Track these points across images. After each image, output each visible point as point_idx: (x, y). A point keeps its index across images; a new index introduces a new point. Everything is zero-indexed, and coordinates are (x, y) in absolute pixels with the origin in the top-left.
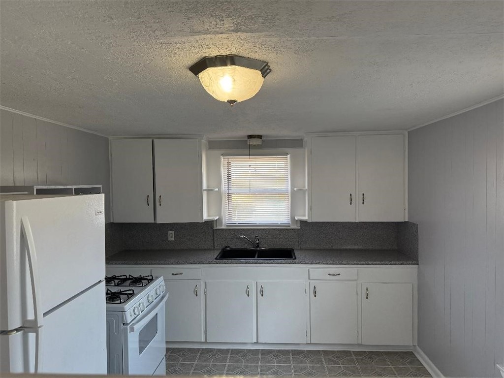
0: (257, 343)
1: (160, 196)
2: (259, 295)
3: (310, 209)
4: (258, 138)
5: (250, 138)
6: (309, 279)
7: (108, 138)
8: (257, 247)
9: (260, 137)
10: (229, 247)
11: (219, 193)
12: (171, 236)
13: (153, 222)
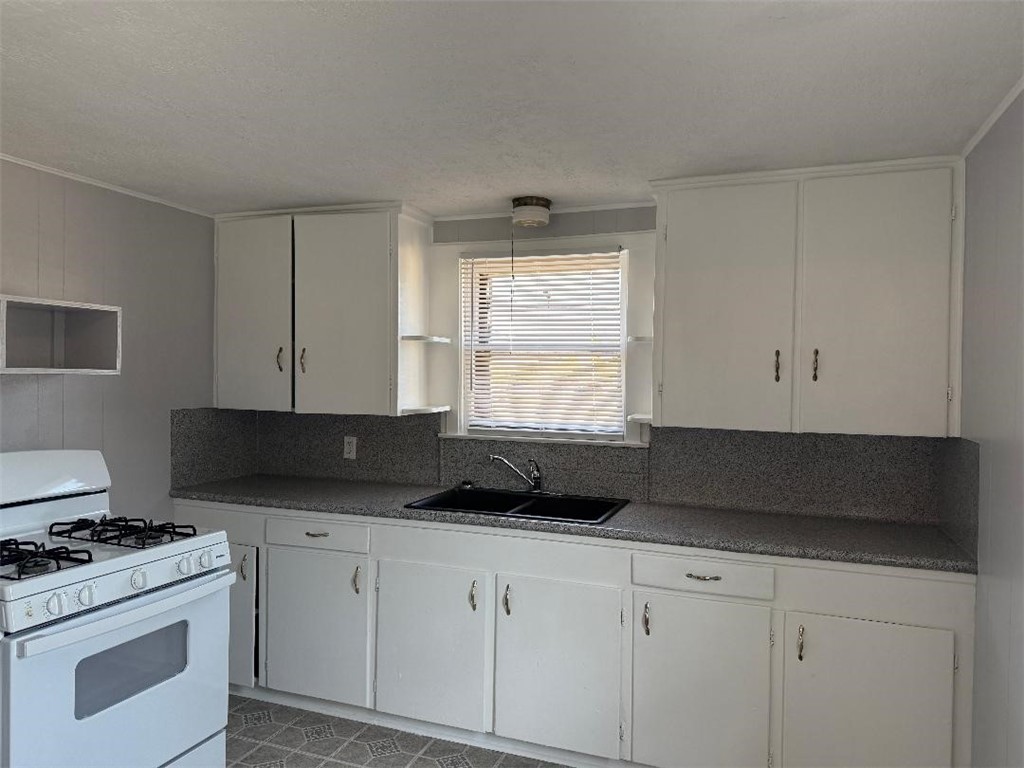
0: (492, 735)
1: (304, 350)
2: (502, 610)
3: (660, 391)
4: (537, 205)
5: (519, 205)
6: (632, 582)
7: (213, 219)
8: (535, 488)
9: (545, 203)
10: (470, 483)
11: (453, 350)
12: (350, 448)
13: (289, 409)
